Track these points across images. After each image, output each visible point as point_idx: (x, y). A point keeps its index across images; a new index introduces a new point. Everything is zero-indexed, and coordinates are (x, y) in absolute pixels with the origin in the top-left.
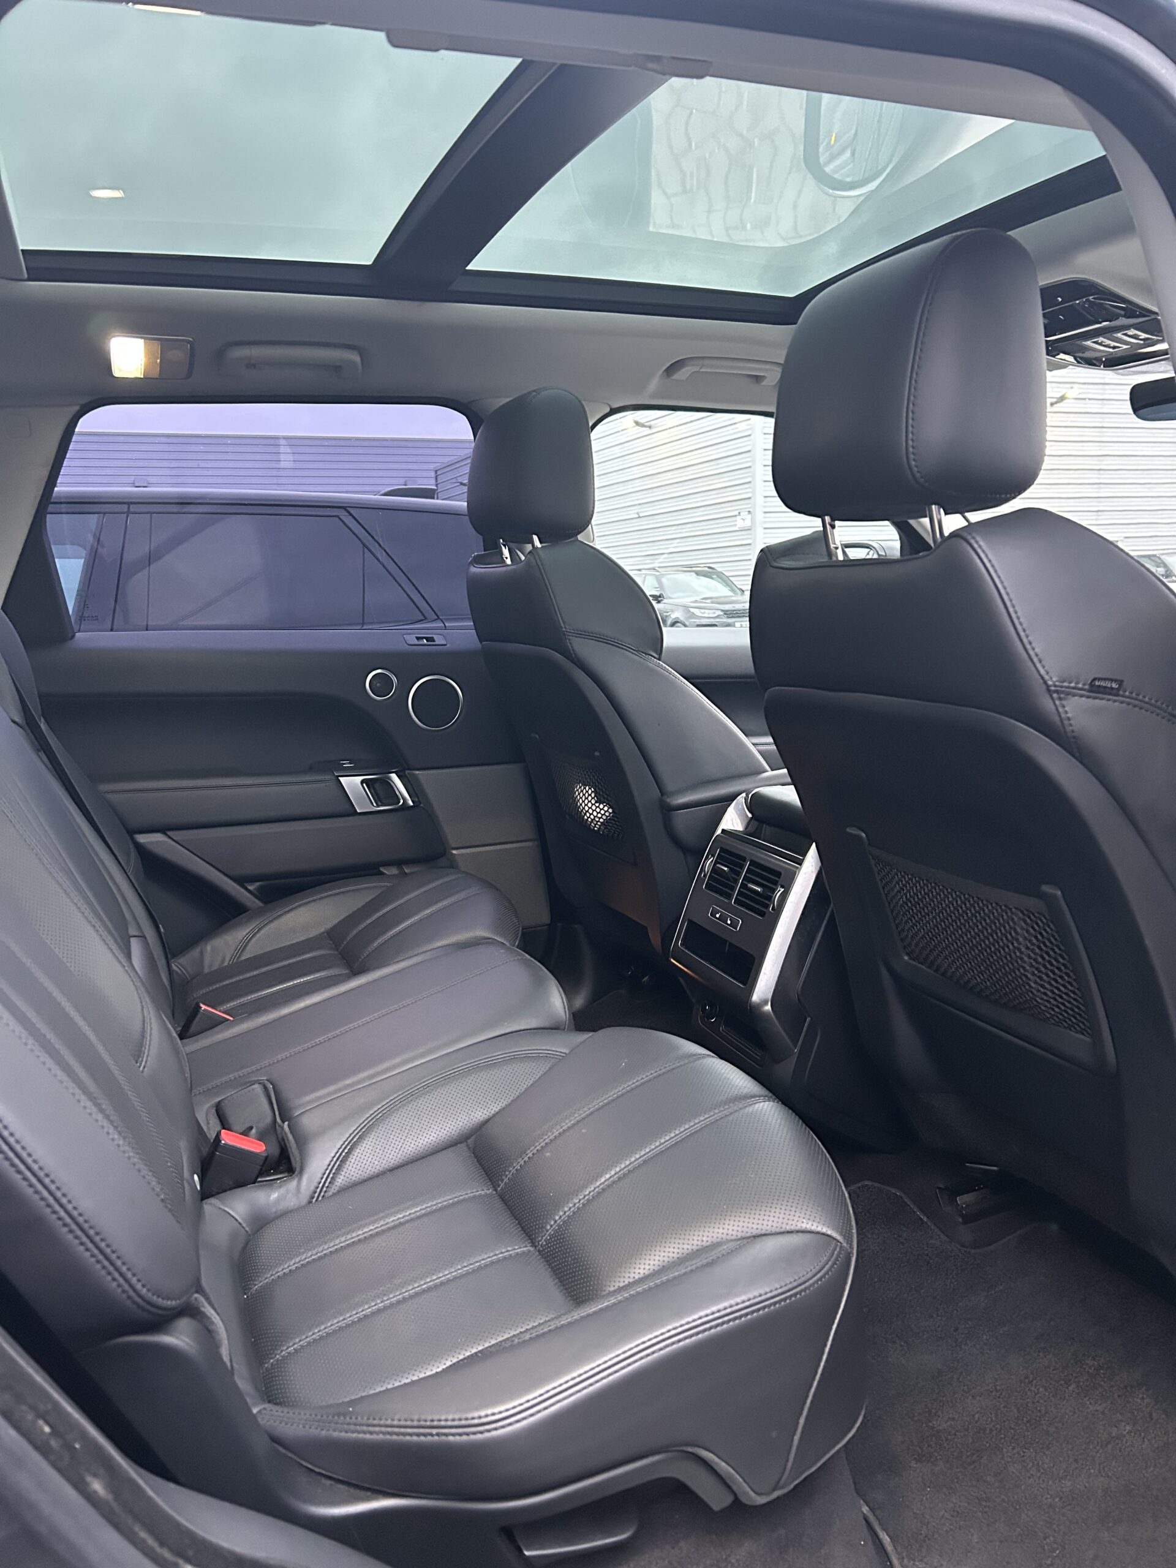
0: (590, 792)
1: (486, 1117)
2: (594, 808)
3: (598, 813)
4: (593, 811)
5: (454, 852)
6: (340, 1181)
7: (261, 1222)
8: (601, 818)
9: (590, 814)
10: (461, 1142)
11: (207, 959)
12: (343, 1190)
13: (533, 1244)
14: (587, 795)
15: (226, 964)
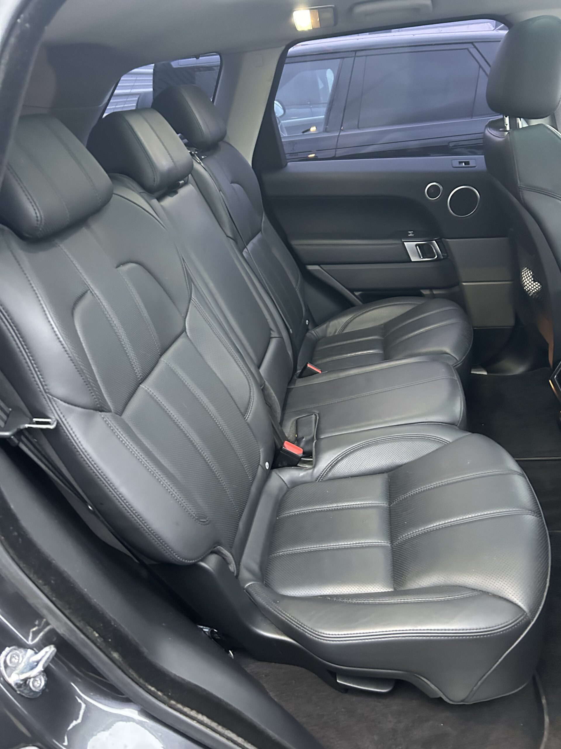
0: (529, 274)
1: (401, 464)
2: (530, 284)
3: (532, 287)
4: (530, 286)
5: (464, 284)
6: (330, 475)
7: (295, 484)
8: (534, 290)
9: (528, 287)
10: (387, 472)
11: (329, 330)
12: (331, 479)
13: (392, 542)
14: (527, 276)
15: (336, 334)
